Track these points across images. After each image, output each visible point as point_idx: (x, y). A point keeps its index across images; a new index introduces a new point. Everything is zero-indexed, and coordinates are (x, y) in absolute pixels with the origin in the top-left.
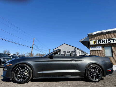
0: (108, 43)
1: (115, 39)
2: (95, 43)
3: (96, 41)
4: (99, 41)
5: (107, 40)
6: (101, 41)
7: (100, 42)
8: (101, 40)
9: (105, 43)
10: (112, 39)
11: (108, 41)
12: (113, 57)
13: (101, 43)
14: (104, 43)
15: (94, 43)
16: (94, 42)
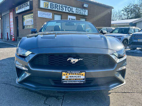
0: (60, 10)
1: (67, 7)
2: (47, 7)
3: (48, 3)
4: (52, 5)
6: (54, 6)
7: (52, 7)
9: (57, 9)
10: (65, 7)
11: (61, 8)
13: (54, 9)
14: (56, 9)
15: (45, 6)
16: (46, 4)
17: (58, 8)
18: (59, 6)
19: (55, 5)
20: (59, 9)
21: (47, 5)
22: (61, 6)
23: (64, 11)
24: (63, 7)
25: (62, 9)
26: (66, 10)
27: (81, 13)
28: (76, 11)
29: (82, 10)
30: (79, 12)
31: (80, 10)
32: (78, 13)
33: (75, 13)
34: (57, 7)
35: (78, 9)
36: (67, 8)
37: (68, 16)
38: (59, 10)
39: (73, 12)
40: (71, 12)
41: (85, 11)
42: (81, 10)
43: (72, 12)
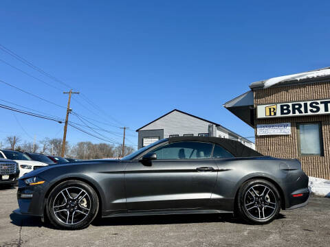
2: (272, 114)
3: (275, 107)
4: (285, 107)
5: (309, 103)
7: (285, 111)
8: (290, 104)
9: (300, 112)
13: (291, 114)
14: (297, 113)
15: (268, 114)
17: (302, 109)
19: (293, 106)
20: (306, 111)
21: (272, 110)
22: (311, 105)
23: (322, 112)
24: (317, 104)
25: (315, 110)
26: (327, 110)
34: (299, 109)
38: (304, 114)
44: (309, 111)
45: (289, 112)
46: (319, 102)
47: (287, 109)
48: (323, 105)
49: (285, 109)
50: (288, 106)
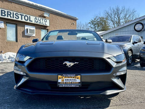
0: (15, 19)
1: (23, 15)
4: (3, 12)
5: (15, 13)
6: (6, 13)
7: (3, 14)
8: (6, 11)
9: (11, 17)
10: (20, 15)
11: (15, 16)
12: (17, 41)
13: (6, 17)
14: (9, 17)
17: (12, 15)
18: (13, 13)
19: (8, 12)
20: (13, 17)
22: (16, 14)
23: (20, 19)
24: (18, 14)
25: (17, 17)
26: (22, 19)
27: (41, 23)
28: (35, 21)
29: (43, 19)
30: (39, 21)
31: (39, 19)
32: (37, 23)
33: (33, 22)
34: (10, 15)
35: (37, 18)
36: (23, 17)
37: (25, 25)
39: (32, 21)
40: (28, 21)
41: (46, 21)
42: (41, 20)
43: (30, 21)
44: (14, 17)
45: (5, 15)
46: (19, 14)
47: (4, 13)
48: (20, 16)
49: (3, 13)
50: (5, 12)
